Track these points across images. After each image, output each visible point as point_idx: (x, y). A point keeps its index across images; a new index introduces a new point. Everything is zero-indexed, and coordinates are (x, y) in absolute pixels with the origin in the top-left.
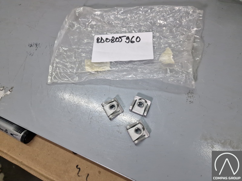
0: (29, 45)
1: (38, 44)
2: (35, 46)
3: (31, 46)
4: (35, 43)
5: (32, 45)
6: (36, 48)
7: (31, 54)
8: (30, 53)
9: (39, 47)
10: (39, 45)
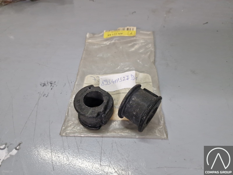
0: (41, 85)
1: (53, 83)
2: (50, 85)
3: (44, 86)
4: (49, 81)
5: (45, 84)
6: (52, 87)
7: (45, 95)
8: (43, 94)
9: (55, 86)
10: (55, 83)
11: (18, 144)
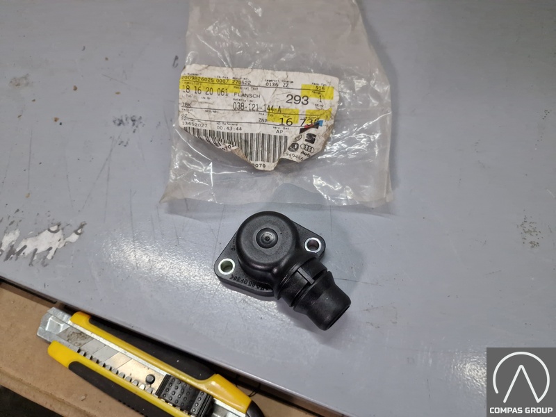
2: (131, 123)
4: (129, 116)
5: (122, 121)
6: (134, 127)
7: (122, 142)
8: (119, 140)
9: (140, 126)
10: (141, 121)
11: (79, 225)
